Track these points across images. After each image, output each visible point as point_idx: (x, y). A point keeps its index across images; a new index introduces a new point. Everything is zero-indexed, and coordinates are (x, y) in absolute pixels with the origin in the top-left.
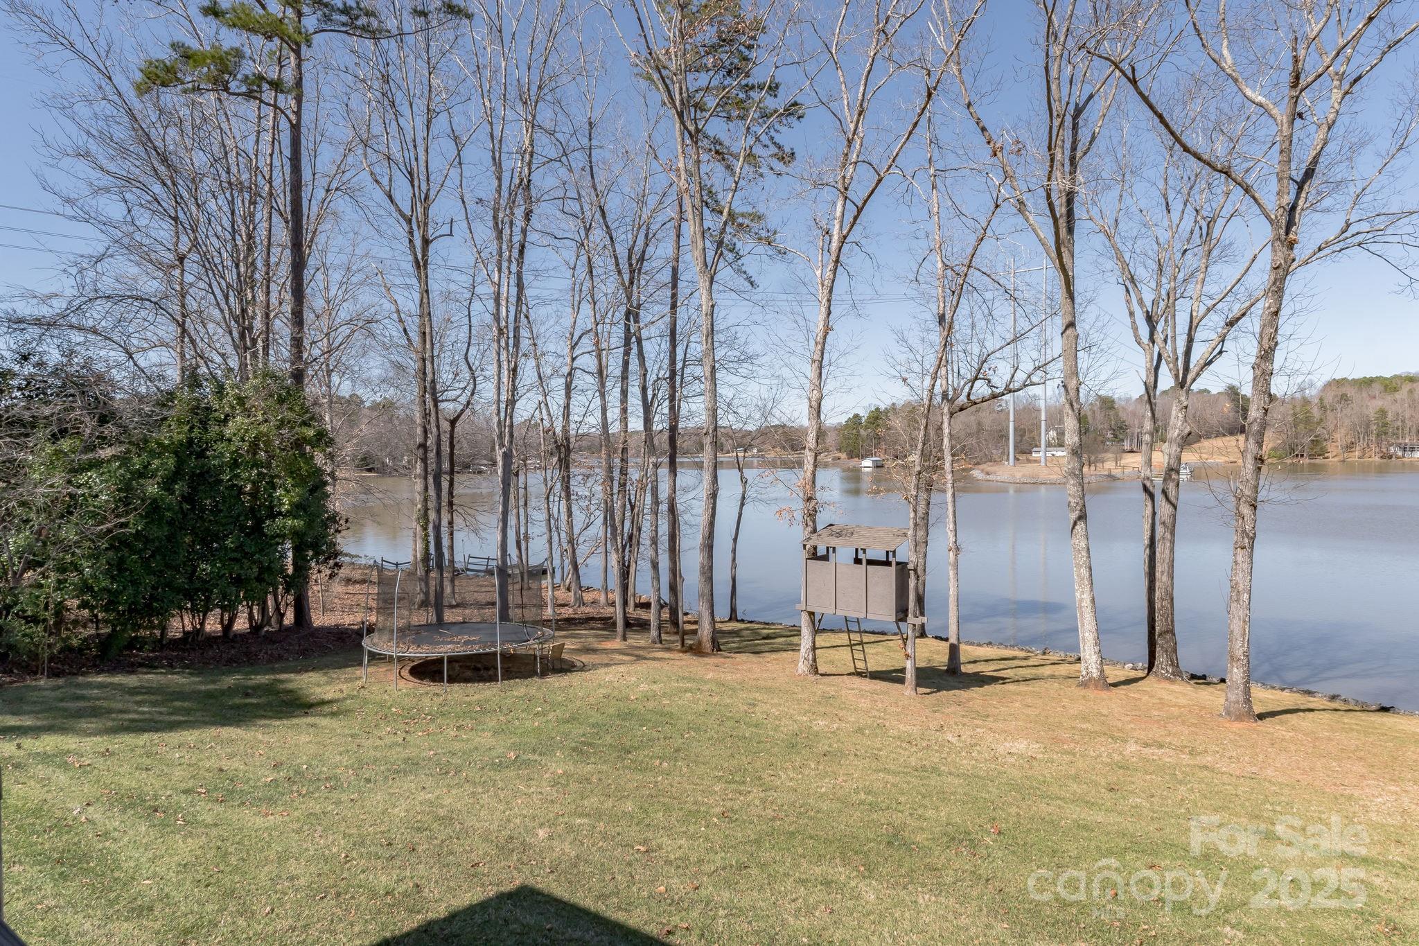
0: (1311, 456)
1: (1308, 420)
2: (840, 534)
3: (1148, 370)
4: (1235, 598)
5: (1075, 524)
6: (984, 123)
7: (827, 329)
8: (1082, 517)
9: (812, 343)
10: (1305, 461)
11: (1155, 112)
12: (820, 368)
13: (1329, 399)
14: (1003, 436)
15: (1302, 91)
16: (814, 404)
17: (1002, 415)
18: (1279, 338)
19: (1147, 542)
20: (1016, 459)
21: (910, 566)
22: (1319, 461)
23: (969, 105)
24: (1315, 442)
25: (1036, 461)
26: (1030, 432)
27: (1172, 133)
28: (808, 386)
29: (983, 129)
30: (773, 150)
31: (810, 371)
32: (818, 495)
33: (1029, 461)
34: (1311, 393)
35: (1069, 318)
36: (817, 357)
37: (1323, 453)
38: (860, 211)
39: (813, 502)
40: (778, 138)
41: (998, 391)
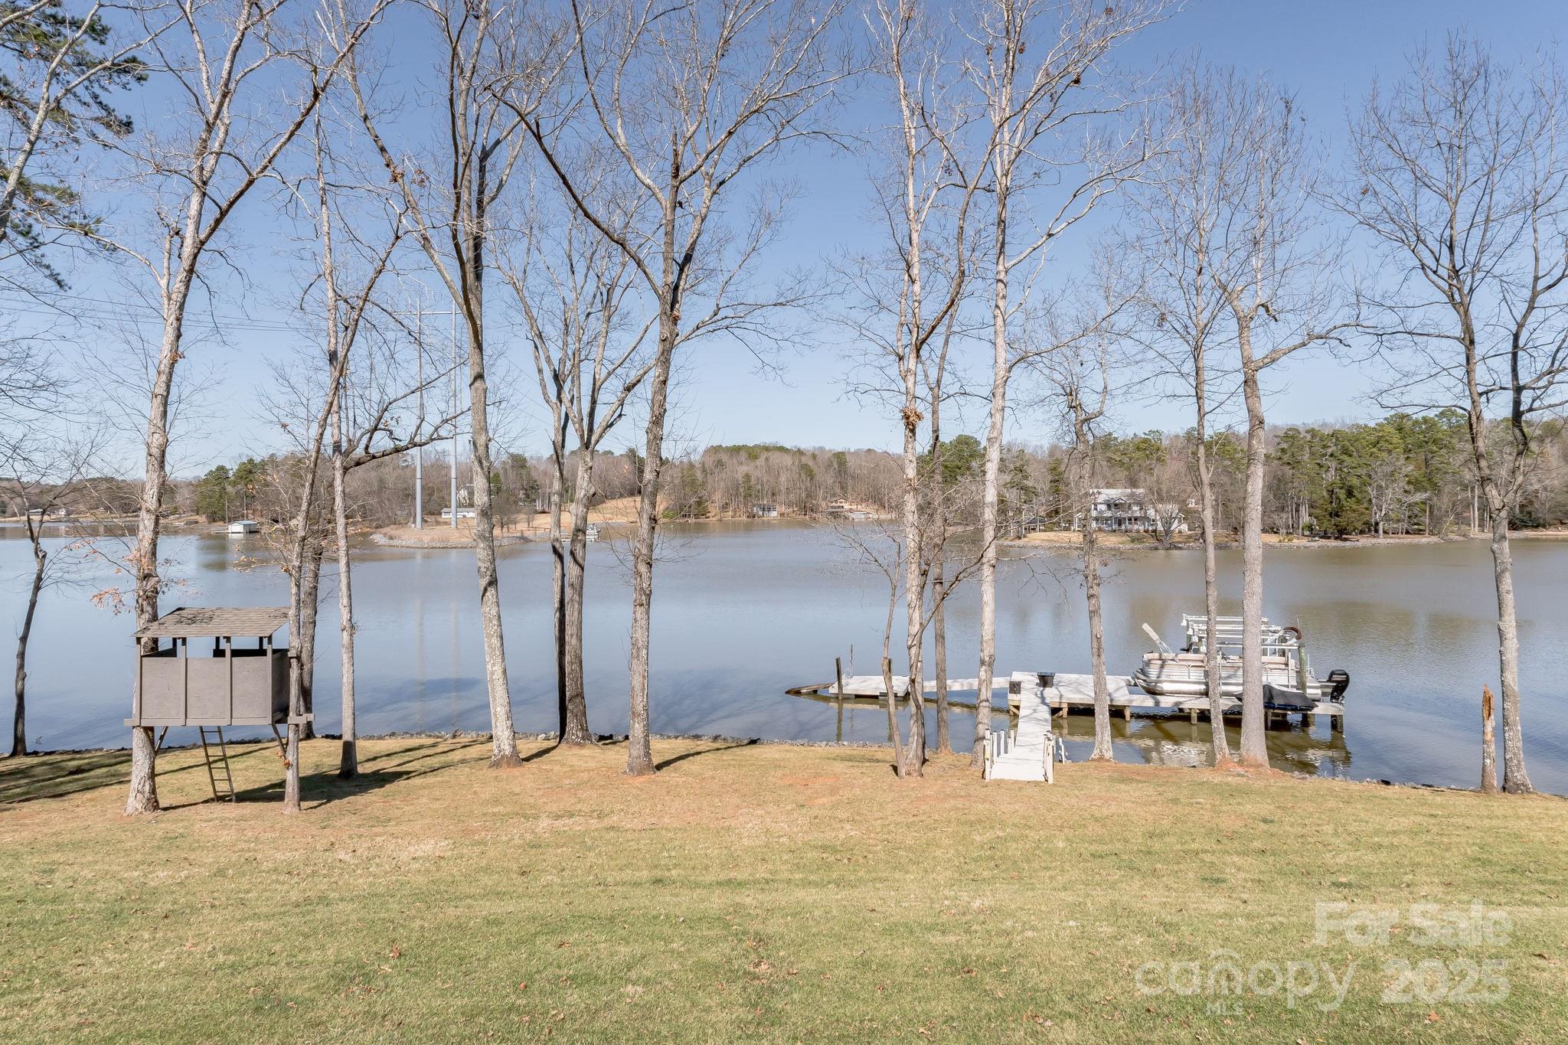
0: (696, 516)
1: (693, 482)
2: (193, 620)
3: (557, 430)
4: (635, 654)
5: (485, 590)
6: (383, 142)
7: (175, 357)
8: (493, 582)
9: (152, 371)
10: (692, 520)
11: (559, 173)
12: (165, 404)
13: (710, 462)
14: (409, 495)
15: (681, 182)
16: (155, 451)
17: (408, 471)
18: (667, 406)
19: (557, 605)
20: (424, 521)
21: (292, 653)
22: (702, 520)
23: (366, 118)
24: (699, 503)
25: (446, 523)
26: (440, 490)
27: (575, 197)
28: (145, 427)
29: (383, 150)
30: (96, 111)
31: (152, 409)
32: (160, 571)
33: (438, 523)
34: (696, 458)
35: (477, 369)
36: (161, 390)
37: (704, 513)
38: (223, 213)
39: (153, 581)
40: (104, 98)
41: (402, 444)
